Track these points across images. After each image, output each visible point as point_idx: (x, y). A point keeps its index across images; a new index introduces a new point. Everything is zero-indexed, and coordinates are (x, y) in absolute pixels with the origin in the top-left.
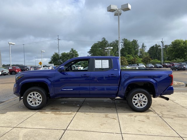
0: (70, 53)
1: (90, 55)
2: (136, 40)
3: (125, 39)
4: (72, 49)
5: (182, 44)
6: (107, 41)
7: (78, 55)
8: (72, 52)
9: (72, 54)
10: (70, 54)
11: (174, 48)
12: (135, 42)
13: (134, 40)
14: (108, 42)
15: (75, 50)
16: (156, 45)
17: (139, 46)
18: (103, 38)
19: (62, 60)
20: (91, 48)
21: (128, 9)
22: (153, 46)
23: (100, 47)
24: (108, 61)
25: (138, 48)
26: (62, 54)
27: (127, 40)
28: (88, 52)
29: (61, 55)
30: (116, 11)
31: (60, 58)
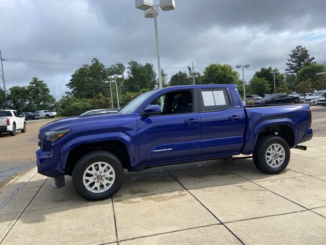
0: (29, 87)
1: (72, 90)
2: (150, 64)
3: (133, 61)
4: (35, 80)
5: (221, 70)
6: (102, 65)
7: (48, 91)
8: (34, 85)
9: (35, 89)
10: (31, 89)
11: (209, 76)
12: (149, 67)
13: (147, 64)
14: (104, 66)
15: (42, 81)
16: (180, 72)
17: (156, 75)
18: (94, 59)
19: (12, 103)
20: (71, 78)
21: (171, 8)
22: (176, 74)
23: (90, 75)
24: (222, 92)
25: (154, 76)
26: (10, 89)
27: (136, 63)
28: (67, 85)
29: (9, 93)
30: (150, 9)
31: (9, 98)
